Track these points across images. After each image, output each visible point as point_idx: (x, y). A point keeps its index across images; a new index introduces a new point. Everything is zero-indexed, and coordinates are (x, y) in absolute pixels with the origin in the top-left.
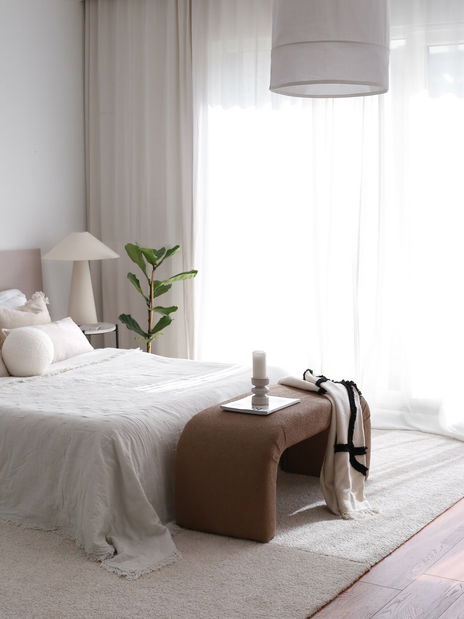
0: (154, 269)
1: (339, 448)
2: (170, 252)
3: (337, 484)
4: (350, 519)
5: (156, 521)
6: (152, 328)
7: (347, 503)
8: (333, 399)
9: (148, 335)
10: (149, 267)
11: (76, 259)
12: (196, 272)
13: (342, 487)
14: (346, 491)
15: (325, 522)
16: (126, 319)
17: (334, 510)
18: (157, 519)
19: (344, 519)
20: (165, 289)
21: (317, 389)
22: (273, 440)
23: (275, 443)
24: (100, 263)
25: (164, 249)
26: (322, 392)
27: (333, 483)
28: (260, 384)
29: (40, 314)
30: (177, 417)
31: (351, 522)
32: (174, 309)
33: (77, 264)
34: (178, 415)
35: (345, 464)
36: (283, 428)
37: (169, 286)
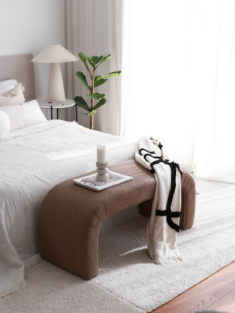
0: (94, 69)
1: (159, 213)
2: (105, 58)
3: (155, 237)
4: (159, 264)
5: (16, 259)
6: (94, 105)
7: (160, 252)
8: (158, 177)
9: (91, 110)
10: (91, 68)
11: (52, 62)
12: (119, 72)
13: (157, 240)
14: (159, 243)
15: (141, 265)
16: (79, 101)
17: (151, 256)
19: (155, 263)
20: (103, 81)
21: (150, 168)
22: (95, 213)
23: (97, 215)
24: (66, 64)
25: (102, 56)
26: (152, 172)
27: (152, 235)
28: (101, 167)
31: (158, 266)
32: (104, 95)
33: (52, 66)
35: (161, 224)
36: (105, 203)
37: (107, 79)
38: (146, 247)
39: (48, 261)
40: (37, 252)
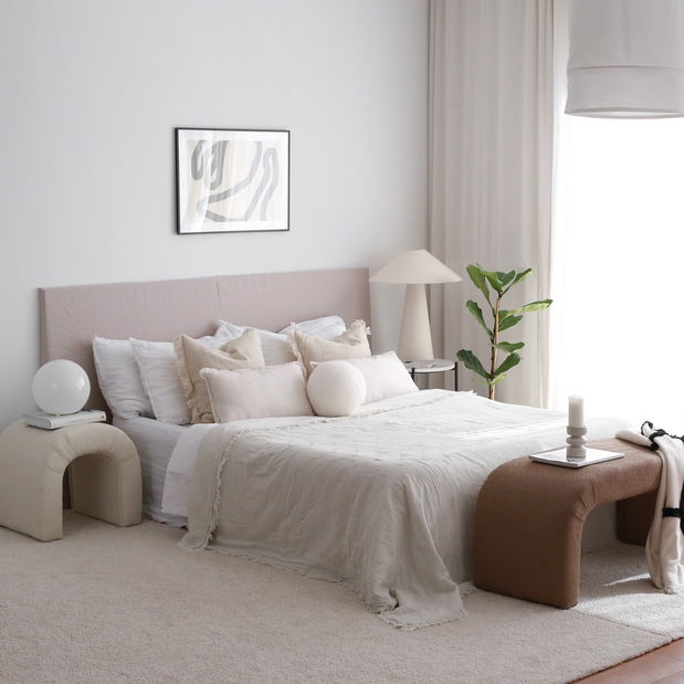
0: (500, 296)
1: (669, 512)
2: (520, 275)
3: (663, 553)
4: (673, 593)
5: (444, 576)
6: (496, 367)
7: (673, 576)
8: (665, 454)
9: (491, 376)
10: (493, 293)
11: (411, 282)
12: (549, 302)
13: (668, 557)
14: (671, 561)
15: (642, 595)
16: (467, 357)
17: (658, 584)
18: (447, 574)
19: (666, 593)
20: (513, 321)
21: (649, 443)
22: (577, 496)
23: (581, 499)
24: (442, 286)
25: (513, 272)
26: (654, 448)
27: (658, 552)
28: (576, 433)
29: (357, 346)
30: (483, 467)
31: (673, 597)
32: (521, 345)
33: (410, 288)
34: (485, 465)
35: (674, 531)
36: (592, 482)
37: (520, 318)
38: (647, 576)
39: (487, 590)
40: (466, 580)
